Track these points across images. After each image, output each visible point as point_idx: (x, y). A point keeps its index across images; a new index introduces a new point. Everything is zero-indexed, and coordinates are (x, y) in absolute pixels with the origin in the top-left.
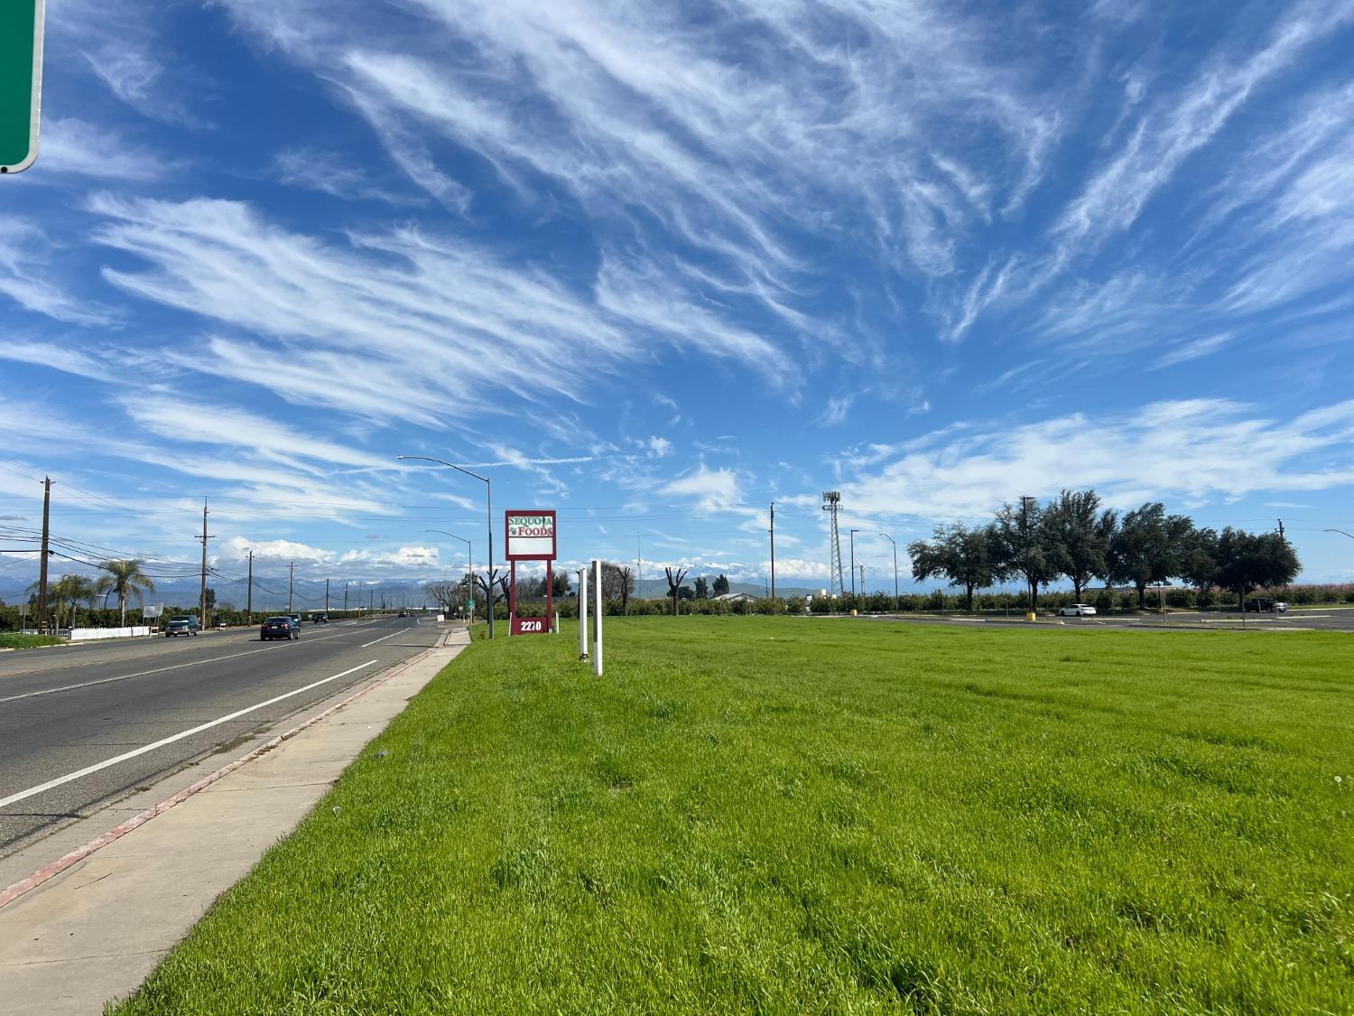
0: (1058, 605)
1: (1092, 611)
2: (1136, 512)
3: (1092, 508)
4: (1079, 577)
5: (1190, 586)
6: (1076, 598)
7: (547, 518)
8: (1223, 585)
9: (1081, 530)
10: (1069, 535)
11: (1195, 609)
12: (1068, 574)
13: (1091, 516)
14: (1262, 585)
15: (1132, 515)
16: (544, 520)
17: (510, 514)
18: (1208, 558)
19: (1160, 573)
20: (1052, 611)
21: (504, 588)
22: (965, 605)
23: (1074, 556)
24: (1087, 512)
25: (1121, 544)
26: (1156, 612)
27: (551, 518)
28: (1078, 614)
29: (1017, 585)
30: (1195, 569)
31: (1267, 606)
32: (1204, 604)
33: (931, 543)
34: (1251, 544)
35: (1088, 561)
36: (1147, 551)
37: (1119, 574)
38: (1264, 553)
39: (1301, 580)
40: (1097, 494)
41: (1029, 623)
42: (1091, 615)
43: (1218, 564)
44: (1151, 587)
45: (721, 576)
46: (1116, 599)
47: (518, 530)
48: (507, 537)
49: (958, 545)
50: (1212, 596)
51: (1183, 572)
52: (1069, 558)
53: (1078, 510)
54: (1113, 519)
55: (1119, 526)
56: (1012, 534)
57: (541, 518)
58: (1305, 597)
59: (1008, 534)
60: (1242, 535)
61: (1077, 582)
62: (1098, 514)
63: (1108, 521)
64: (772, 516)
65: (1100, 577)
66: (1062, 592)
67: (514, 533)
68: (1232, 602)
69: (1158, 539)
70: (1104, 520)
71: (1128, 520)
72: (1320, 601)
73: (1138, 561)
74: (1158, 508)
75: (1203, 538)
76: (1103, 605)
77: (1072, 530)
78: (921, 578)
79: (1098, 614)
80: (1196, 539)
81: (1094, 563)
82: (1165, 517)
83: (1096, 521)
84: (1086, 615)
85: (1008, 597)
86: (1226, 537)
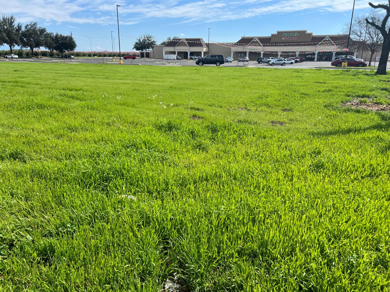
1: (17, 56)
2: (29, 24)
3: (14, 21)
4: (11, 45)
5: (47, 50)
6: (11, 52)
8: (57, 50)
9: (10, 29)
10: (6, 30)
11: (49, 57)
12: (7, 44)
13: (13, 24)
14: (67, 50)
18: (52, 41)
19: (38, 45)
20: (3, 56)
23: (9, 38)
25: (24, 34)
26: (38, 57)
28: (12, 57)
30: (48, 44)
31: (68, 57)
32: (51, 55)
34: (64, 38)
35: (14, 40)
36: (33, 38)
37: (25, 45)
38: (67, 41)
40: (14, 17)
42: (16, 58)
43: (55, 43)
44: (35, 49)
46: (24, 53)
50: (54, 53)
51: (45, 45)
52: (7, 38)
53: (9, 21)
54: (21, 26)
55: (23, 29)
58: (78, 55)
60: (61, 35)
61: (10, 47)
62: (15, 24)
65: (18, 45)
66: (5, 50)
68: (59, 55)
69: (36, 34)
70: (18, 26)
71: (26, 27)
72: (82, 56)
73: (31, 41)
74: (35, 24)
76: (20, 54)
77: (7, 28)
79: (19, 58)
80: (48, 35)
81: (16, 40)
82: (38, 27)
83: (15, 27)
86: (57, 36)
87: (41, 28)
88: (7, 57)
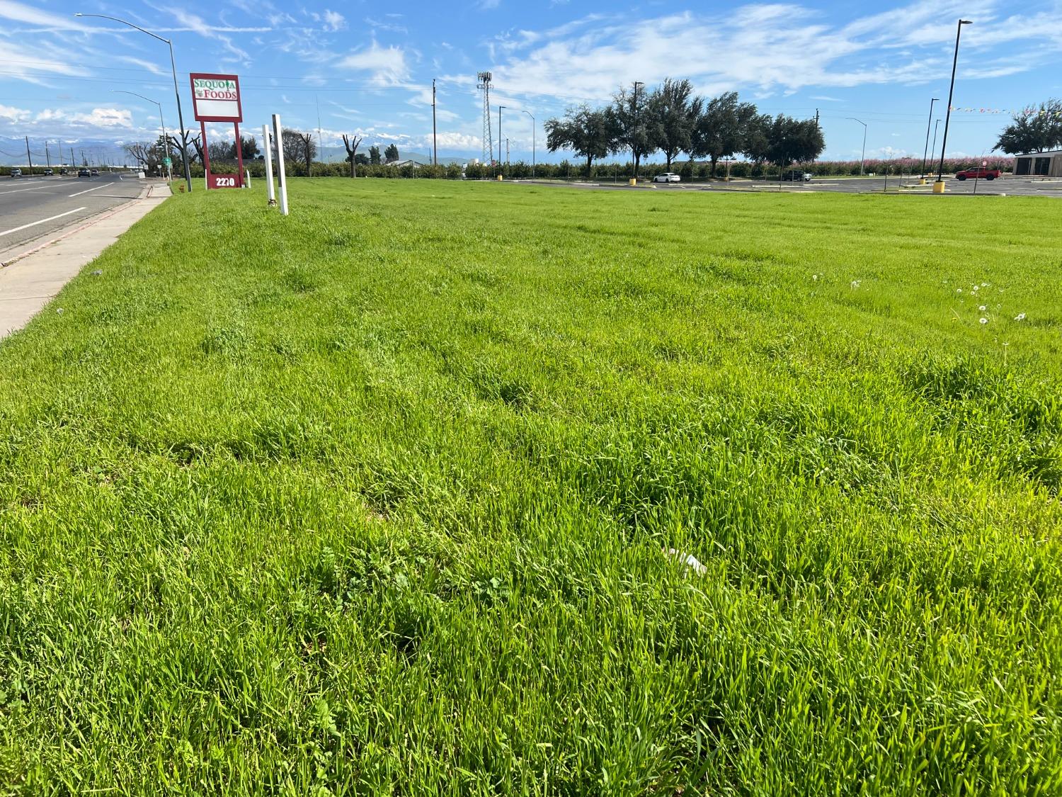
0: (652, 174)
1: (677, 178)
2: (718, 99)
3: (686, 94)
4: (671, 152)
5: (749, 161)
6: (667, 168)
7: (230, 82)
8: (771, 160)
9: (676, 113)
10: (667, 116)
11: (749, 178)
12: (663, 149)
13: (685, 101)
14: (798, 160)
15: (715, 102)
16: (227, 84)
17: (194, 76)
18: (764, 139)
19: (728, 151)
20: (649, 179)
21: (197, 148)
22: (585, 173)
23: (669, 134)
24: (682, 97)
25: (704, 125)
26: (723, 180)
27: (234, 82)
28: (667, 181)
29: (623, 157)
30: (754, 147)
31: (797, 177)
32: (756, 174)
33: (562, 120)
34: (795, 128)
35: (679, 139)
36: (722, 132)
37: (700, 151)
38: (803, 135)
39: (823, 157)
40: (691, 83)
41: (629, 187)
42: (676, 182)
43: (770, 143)
44: (723, 160)
45: (392, 145)
46: (696, 169)
47: (204, 93)
48: (194, 99)
49: (583, 122)
50: (763, 168)
51: (745, 149)
52: (665, 135)
53: (676, 96)
54: (700, 104)
55: (704, 111)
56: (625, 114)
57: (225, 82)
58: (824, 170)
59: (622, 115)
60: (790, 121)
61: (669, 155)
62: (689, 100)
63: (696, 107)
64: (434, 92)
65: (686, 152)
66: (657, 164)
67: (200, 95)
68: (776, 173)
69: (731, 121)
70: (694, 105)
71: (711, 106)
72: (834, 174)
73: (715, 139)
74: (733, 97)
75: (761, 123)
76: (686, 174)
77: (670, 112)
78: (553, 150)
79: (681, 181)
80: (758, 122)
81: (683, 140)
82: (738, 104)
83: (687, 106)
84: (672, 182)
85: (618, 166)
86: (779, 122)
87: (745, 106)
88: (656, 181)
